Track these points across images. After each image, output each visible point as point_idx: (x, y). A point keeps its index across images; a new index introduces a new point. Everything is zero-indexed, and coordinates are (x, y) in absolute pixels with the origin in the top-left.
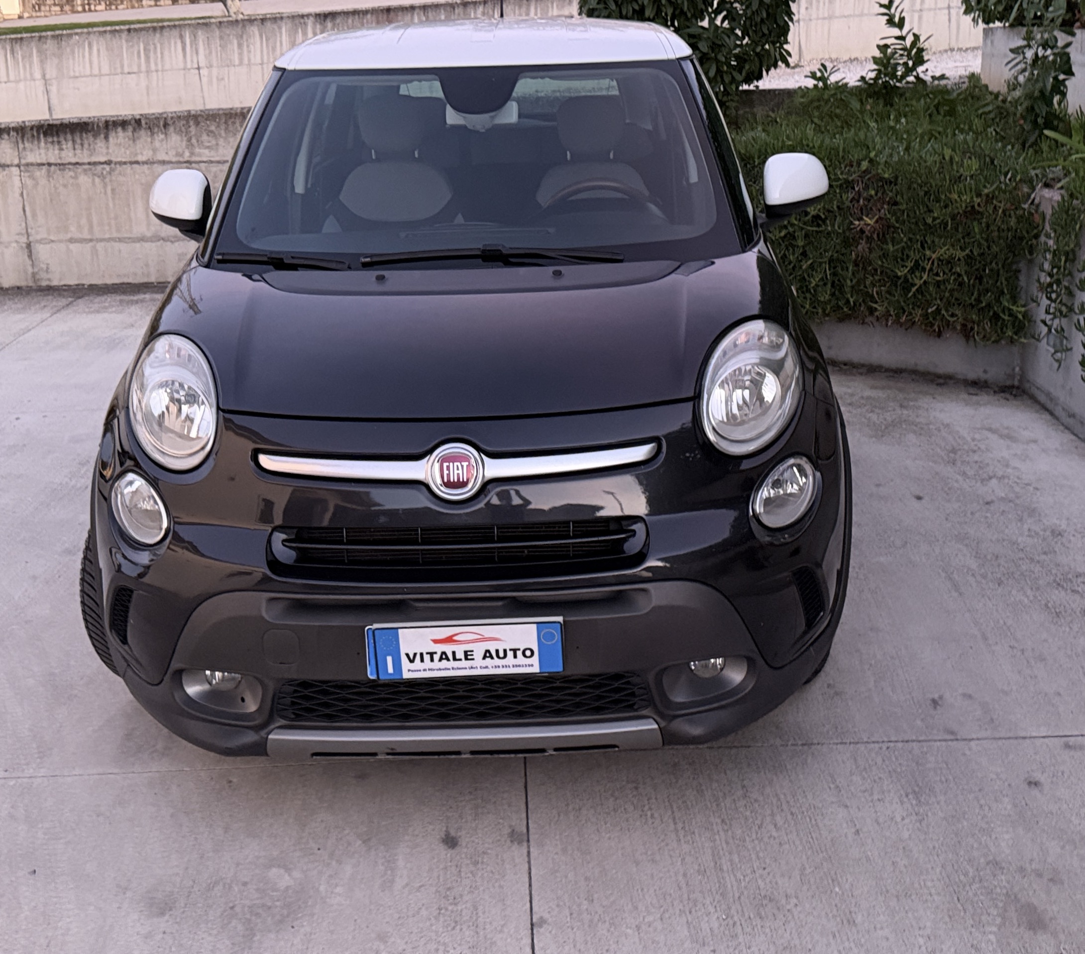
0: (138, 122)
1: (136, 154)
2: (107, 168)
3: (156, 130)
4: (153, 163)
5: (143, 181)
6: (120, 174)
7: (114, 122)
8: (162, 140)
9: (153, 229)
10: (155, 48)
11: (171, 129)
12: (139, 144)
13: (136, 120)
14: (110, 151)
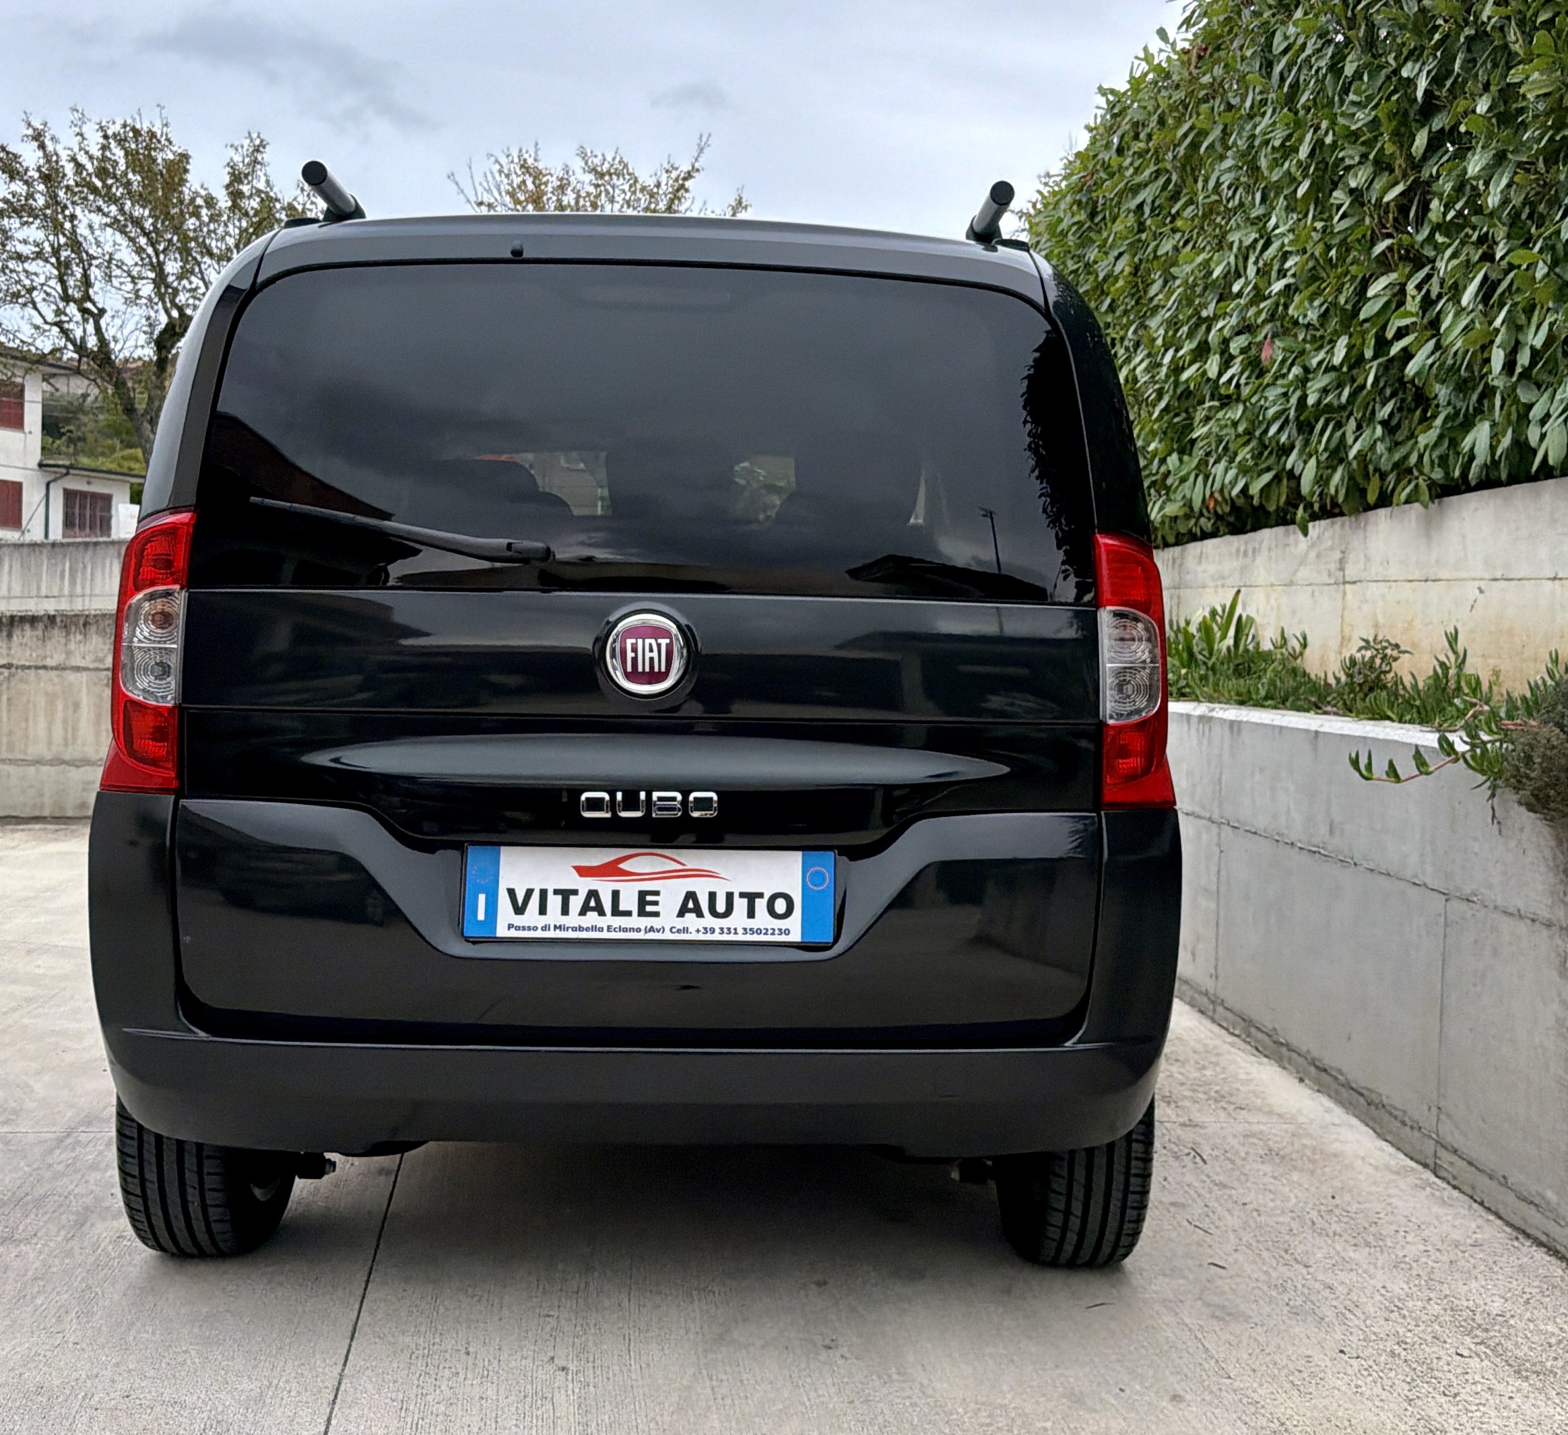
0: (52, 619)
1: (45, 657)
2: (6, 672)
3: (73, 628)
4: (64, 669)
5: (50, 689)
6: (21, 680)
7: (21, 617)
8: (80, 642)
9: (54, 749)
10: (85, 567)
11: (93, 628)
12: (50, 645)
13: (49, 617)
14: (13, 652)
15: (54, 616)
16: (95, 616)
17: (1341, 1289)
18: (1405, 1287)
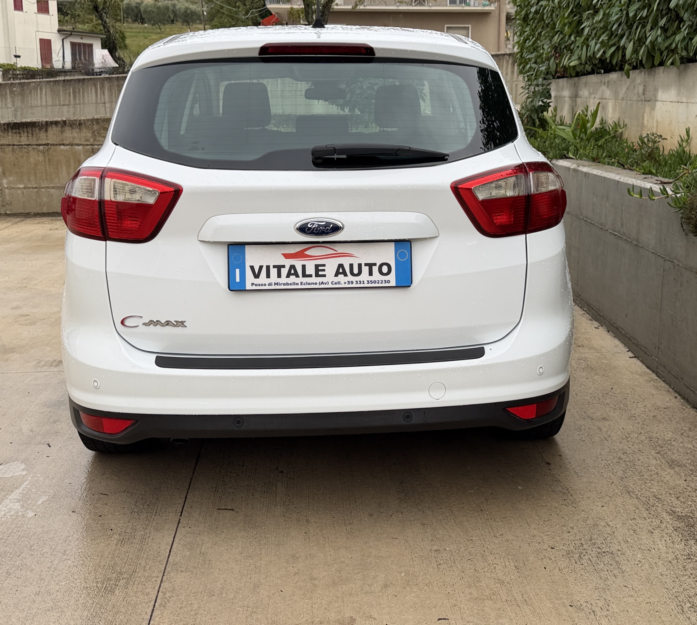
1: (63, 140)
2: (46, 147)
3: (75, 126)
4: (72, 145)
6: (53, 151)
7: (51, 122)
8: (78, 132)
10: (79, 91)
11: (83, 126)
12: (65, 134)
13: (63, 121)
14: (48, 138)
15: (65, 121)
16: (84, 120)
17: (604, 430)
18: (632, 427)
